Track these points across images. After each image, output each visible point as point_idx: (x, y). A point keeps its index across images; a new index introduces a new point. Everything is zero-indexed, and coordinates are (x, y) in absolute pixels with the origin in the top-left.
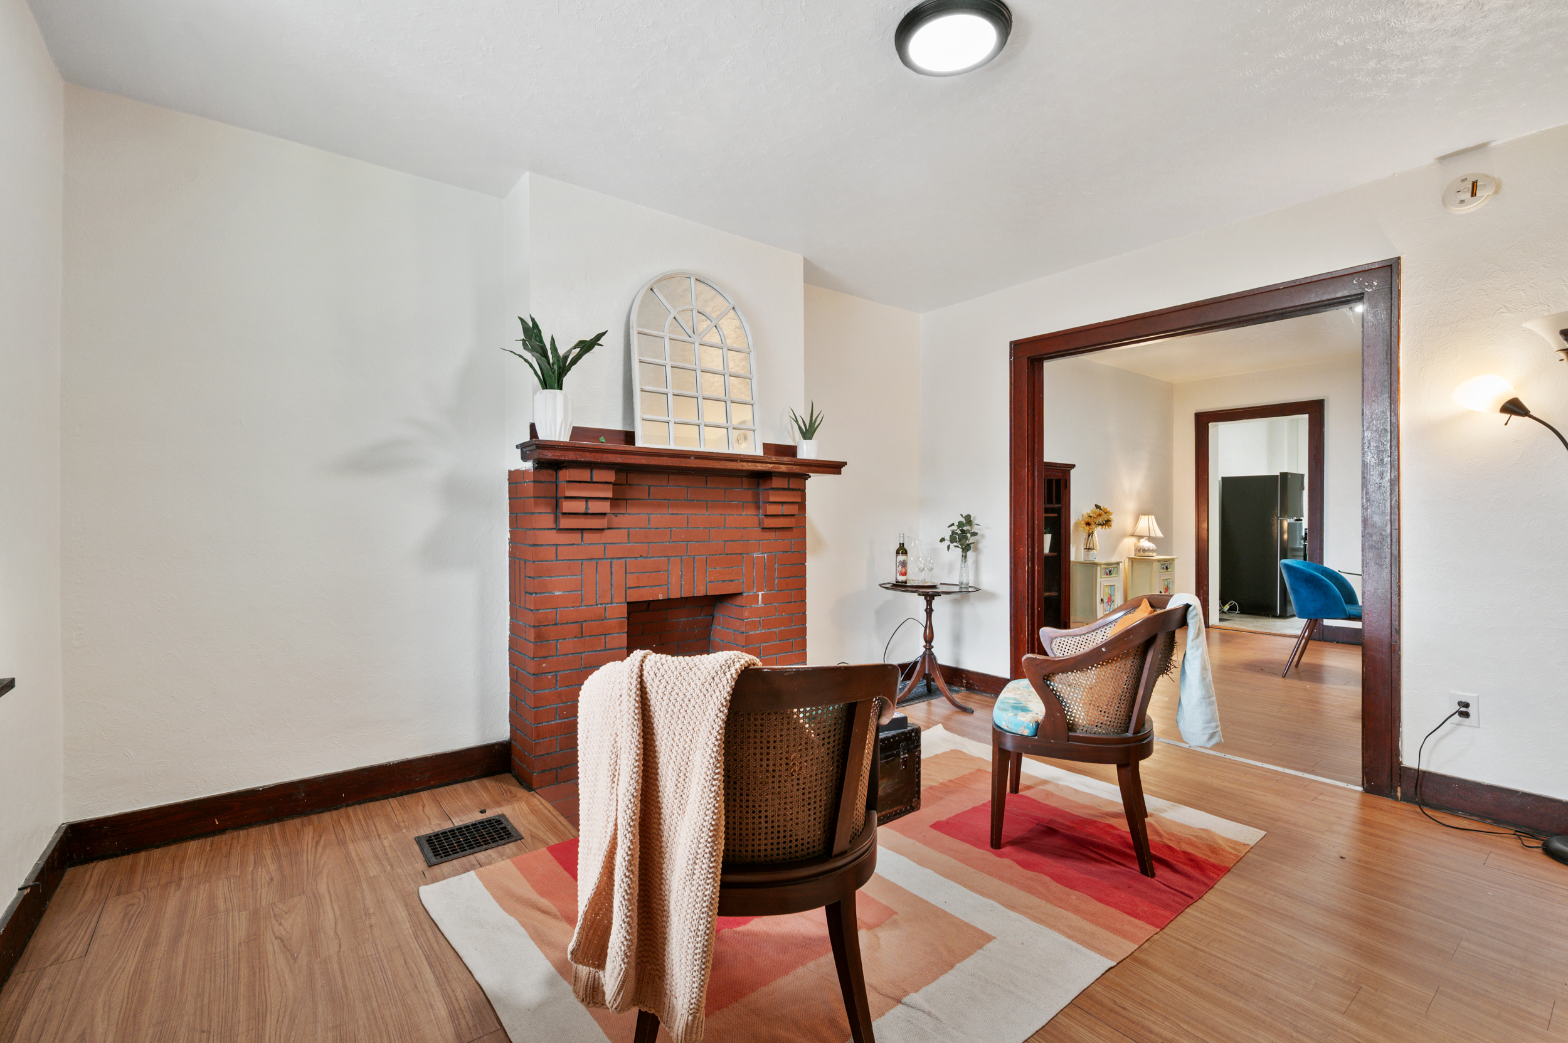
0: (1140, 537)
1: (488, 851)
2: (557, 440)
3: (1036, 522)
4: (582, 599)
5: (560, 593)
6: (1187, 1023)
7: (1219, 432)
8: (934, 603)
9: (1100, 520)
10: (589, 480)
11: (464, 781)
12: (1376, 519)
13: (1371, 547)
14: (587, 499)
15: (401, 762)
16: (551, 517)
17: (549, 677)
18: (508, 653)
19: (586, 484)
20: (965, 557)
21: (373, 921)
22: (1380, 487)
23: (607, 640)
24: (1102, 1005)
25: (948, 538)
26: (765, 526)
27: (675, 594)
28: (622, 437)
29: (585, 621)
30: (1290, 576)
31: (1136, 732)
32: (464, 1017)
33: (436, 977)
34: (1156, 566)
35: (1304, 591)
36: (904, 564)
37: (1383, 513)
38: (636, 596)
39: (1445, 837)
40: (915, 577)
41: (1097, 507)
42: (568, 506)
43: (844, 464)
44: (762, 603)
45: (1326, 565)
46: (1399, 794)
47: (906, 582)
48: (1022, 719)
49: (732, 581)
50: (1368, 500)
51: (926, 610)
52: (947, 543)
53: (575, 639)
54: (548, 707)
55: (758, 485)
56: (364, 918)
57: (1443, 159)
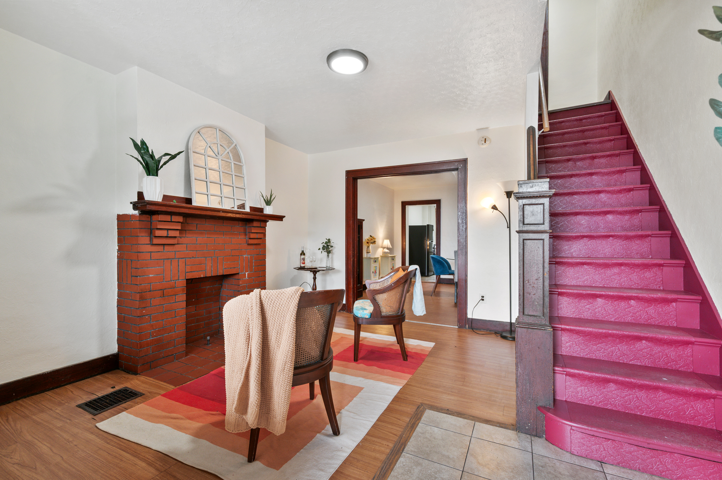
0: (384, 248)
1: (127, 403)
2: (156, 201)
3: (355, 242)
4: (164, 279)
5: (152, 276)
6: (425, 397)
7: (410, 209)
8: (317, 275)
9: (372, 241)
10: (170, 220)
11: (91, 376)
12: (461, 240)
13: (460, 249)
14: (168, 230)
15: (52, 371)
16: (148, 238)
17: (147, 317)
18: (116, 308)
19: (168, 223)
20: (328, 256)
21: (75, 443)
22: (462, 230)
23: (176, 298)
24: (401, 399)
25: (321, 248)
26: (249, 243)
27: (209, 275)
28: (184, 201)
29: (165, 289)
30: (433, 261)
31: (402, 312)
32: (157, 463)
33: (131, 454)
34: (390, 259)
35: (437, 266)
36: (304, 259)
37: (463, 239)
38: (190, 276)
39: (479, 337)
40: (308, 265)
41: (371, 236)
42: (158, 233)
43: (284, 217)
44: (248, 277)
45: (441, 256)
46: (467, 327)
47: (304, 267)
48: (366, 312)
49: (234, 268)
50: (459, 234)
51: (313, 278)
52: (321, 250)
53: (160, 298)
54: (146, 332)
55: (246, 225)
56: (68, 443)
57: (478, 130)
